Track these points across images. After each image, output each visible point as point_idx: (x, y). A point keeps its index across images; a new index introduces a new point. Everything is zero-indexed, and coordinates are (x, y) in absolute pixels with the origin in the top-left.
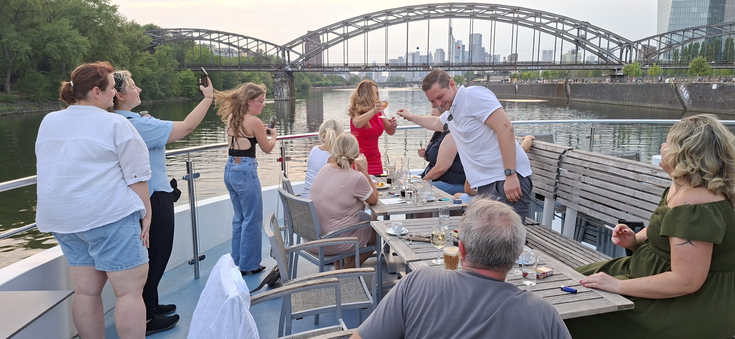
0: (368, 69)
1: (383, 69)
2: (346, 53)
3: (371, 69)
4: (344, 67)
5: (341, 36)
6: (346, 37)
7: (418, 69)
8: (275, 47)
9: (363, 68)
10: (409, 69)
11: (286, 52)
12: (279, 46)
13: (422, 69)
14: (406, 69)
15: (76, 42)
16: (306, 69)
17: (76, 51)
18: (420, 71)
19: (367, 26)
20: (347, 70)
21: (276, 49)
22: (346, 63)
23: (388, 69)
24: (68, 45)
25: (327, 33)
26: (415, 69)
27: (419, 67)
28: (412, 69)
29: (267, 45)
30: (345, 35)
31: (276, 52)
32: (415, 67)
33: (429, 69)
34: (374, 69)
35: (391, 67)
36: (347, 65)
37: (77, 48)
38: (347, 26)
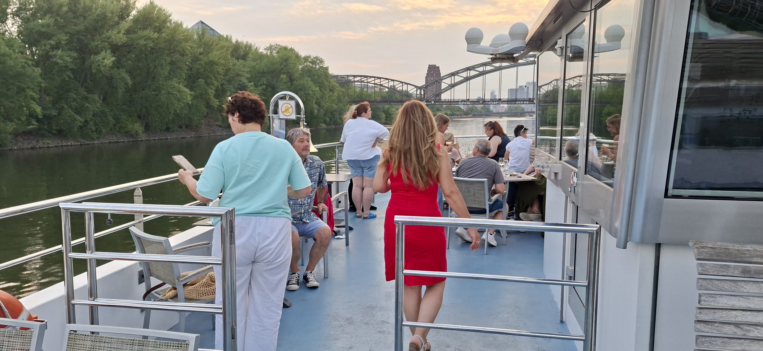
0: (485, 103)
1: (497, 103)
2: (468, 91)
3: (487, 103)
4: (466, 101)
5: (465, 78)
6: (468, 79)
7: (525, 102)
8: (415, 87)
9: (481, 102)
10: (517, 103)
11: (422, 90)
12: (418, 87)
13: (528, 102)
14: (514, 103)
15: (313, 91)
16: (437, 103)
17: (314, 96)
18: (526, 104)
19: (486, 71)
20: (469, 103)
21: (416, 89)
22: (468, 98)
23: (500, 103)
24: (310, 92)
25: (454, 76)
26: (522, 102)
27: (525, 101)
28: (520, 103)
29: (408, 85)
30: (468, 78)
31: (416, 90)
32: (523, 101)
33: (533, 103)
34: (490, 103)
35: (503, 101)
36: (468, 100)
37: (314, 94)
38: (470, 71)
